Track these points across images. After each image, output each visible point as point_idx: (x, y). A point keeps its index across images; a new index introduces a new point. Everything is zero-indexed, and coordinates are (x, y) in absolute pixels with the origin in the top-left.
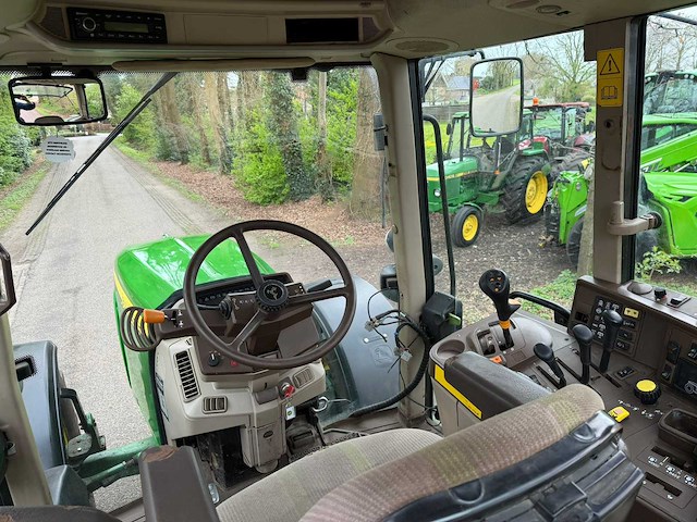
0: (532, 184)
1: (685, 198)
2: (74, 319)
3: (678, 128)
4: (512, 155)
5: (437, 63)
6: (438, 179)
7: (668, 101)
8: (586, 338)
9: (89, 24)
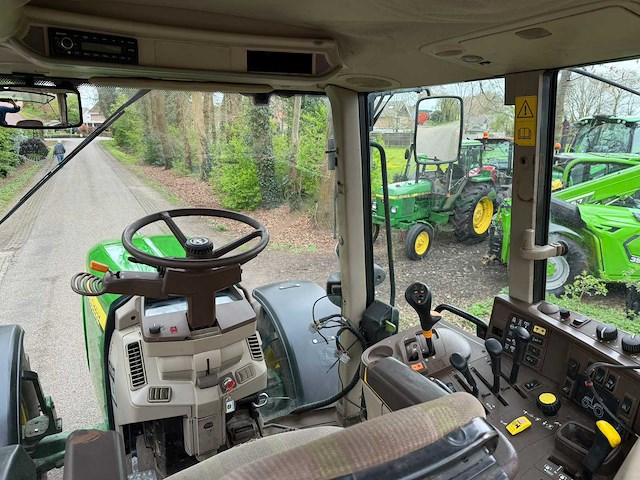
0: (479, 207)
1: (614, 229)
2: (49, 306)
3: (611, 166)
4: (462, 182)
5: (386, 98)
6: (382, 196)
7: (602, 142)
8: (496, 351)
9: (67, 43)
